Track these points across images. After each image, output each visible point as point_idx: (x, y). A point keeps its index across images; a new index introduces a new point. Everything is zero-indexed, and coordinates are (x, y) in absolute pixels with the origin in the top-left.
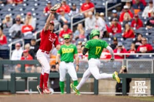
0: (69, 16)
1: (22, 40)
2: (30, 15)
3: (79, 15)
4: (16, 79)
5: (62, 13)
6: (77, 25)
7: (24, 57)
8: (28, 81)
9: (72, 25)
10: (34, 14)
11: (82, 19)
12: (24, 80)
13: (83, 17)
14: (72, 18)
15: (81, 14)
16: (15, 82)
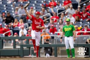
0: (56, 9)
1: (27, 24)
2: (32, 8)
3: (62, 8)
4: (23, 48)
5: (52, 7)
6: (60, 14)
7: (28, 34)
8: (31, 49)
9: (58, 14)
10: (34, 8)
11: (64, 10)
12: (28, 49)
13: (64, 9)
14: (58, 10)
15: (63, 8)
16: (23, 50)
